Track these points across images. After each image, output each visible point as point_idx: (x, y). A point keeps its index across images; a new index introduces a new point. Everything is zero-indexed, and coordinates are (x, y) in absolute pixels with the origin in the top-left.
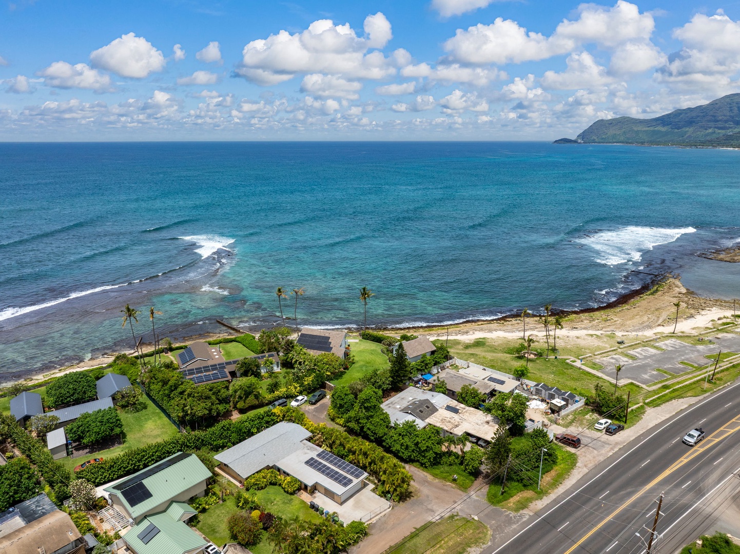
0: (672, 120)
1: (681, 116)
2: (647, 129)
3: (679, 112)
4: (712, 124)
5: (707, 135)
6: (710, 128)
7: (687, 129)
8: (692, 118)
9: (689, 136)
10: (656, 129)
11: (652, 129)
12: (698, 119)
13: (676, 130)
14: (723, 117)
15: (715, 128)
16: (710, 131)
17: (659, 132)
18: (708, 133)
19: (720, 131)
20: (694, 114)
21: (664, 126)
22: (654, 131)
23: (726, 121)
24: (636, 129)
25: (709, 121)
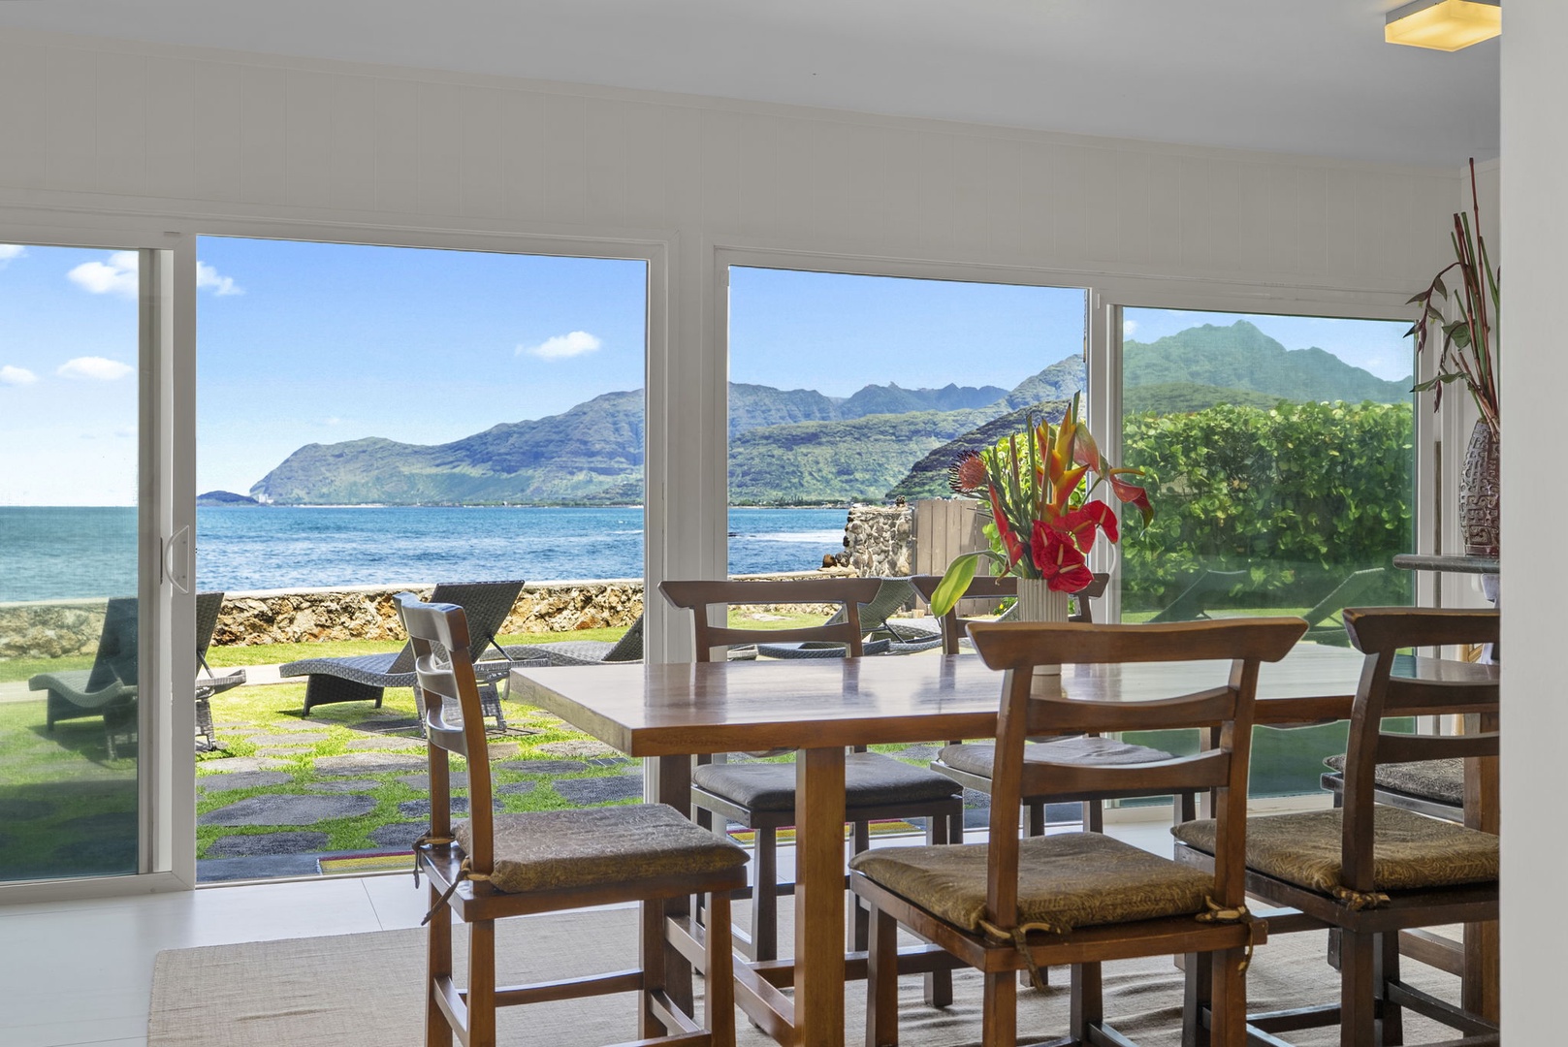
0: (491, 449)
1: (511, 440)
2: (434, 470)
3: (505, 429)
4: (582, 461)
5: (575, 487)
6: (581, 469)
7: (530, 472)
8: (537, 444)
9: (538, 490)
10: (456, 470)
11: (445, 470)
12: (551, 447)
13: (505, 475)
14: (603, 444)
15: (591, 469)
16: (581, 477)
17: (464, 478)
18: (579, 482)
19: (602, 478)
20: (540, 436)
21: (474, 464)
22: (452, 476)
23: (611, 455)
24: (406, 470)
25: (576, 453)
